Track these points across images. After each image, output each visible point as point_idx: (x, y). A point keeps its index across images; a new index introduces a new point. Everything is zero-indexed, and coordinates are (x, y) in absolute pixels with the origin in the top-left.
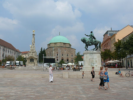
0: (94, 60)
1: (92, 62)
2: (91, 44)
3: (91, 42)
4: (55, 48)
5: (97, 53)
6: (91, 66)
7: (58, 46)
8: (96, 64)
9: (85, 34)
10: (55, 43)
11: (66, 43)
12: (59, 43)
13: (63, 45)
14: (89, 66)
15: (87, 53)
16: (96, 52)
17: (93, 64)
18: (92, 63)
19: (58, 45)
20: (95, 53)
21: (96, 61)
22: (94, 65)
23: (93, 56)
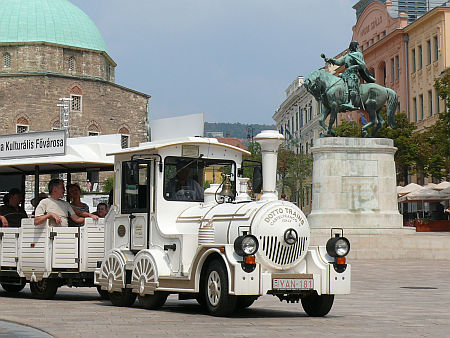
0: (367, 185)
1: (356, 194)
2: (350, 105)
3: (351, 97)
5: (378, 151)
6: (353, 210)
8: (374, 203)
14: (342, 212)
15: (335, 150)
16: (376, 146)
17: (362, 201)
18: (356, 199)
20: (370, 151)
21: (375, 190)
22: (363, 206)
23: (360, 163)
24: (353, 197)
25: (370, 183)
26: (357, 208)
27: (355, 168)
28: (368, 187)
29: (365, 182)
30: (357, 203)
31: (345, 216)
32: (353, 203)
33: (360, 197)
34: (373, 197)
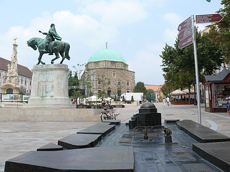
0: (49, 85)
1: (44, 89)
2: (44, 50)
4: (95, 70)
6: (42, 97)
7: (102, 67)
8: (52, 93)
9: (40, 32)
10: (97, 63)
11: (115, 62)
12: (103, 61)
13: (109, 65)
14: (38, 98)
17: (46, 92)
18: (44, 92)
19: (101, 65)
21: (53, 87)
22: (47, 94)
23: (47, 75)
24: (43, 91)
25: (51, 84)
26: (44, 95)
27: (45, 77)
28: (50, 86)
29: (49, 84)
30: (44, 93)
31: (37, 99)
32: (43, 93)
33: (46, 91)
34: (51, 91)
